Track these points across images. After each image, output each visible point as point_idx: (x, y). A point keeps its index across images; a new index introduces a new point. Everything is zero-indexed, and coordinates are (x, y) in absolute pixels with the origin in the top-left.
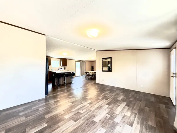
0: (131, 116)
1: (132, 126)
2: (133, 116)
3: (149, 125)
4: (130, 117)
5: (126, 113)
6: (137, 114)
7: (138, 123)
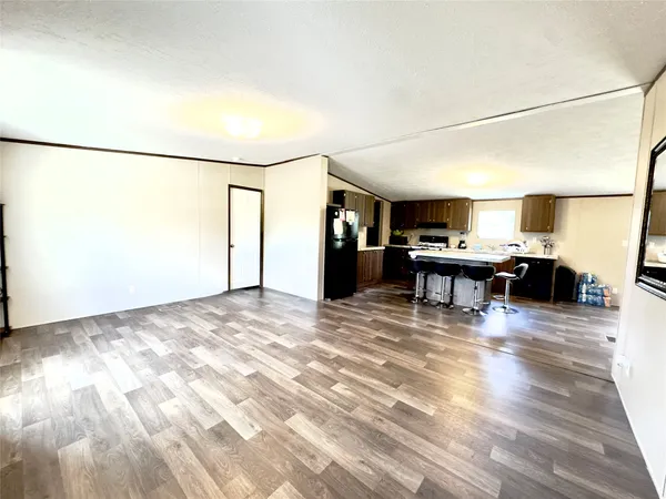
0: (158, 411)
1: (127, 395)
2: (151, 414)
3: (82, 435)
4: (155, 405)
5: (180, 404)
6: (146, 435)
7: (119, 411)
